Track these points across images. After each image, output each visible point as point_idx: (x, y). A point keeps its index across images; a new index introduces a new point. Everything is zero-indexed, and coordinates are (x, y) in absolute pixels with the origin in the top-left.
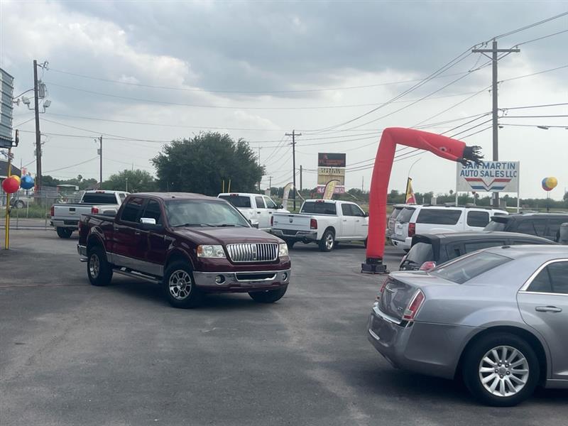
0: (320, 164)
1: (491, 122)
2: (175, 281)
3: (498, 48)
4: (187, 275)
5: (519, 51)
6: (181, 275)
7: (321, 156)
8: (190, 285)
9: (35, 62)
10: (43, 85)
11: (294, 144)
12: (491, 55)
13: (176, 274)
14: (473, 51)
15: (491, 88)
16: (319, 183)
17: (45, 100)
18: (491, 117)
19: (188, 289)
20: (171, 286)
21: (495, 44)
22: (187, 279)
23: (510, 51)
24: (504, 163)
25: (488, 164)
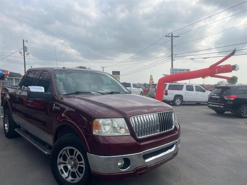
0: (113, 74)
1: (171, 59)
2: (65, 158)
3: (173, 35)
4: (79, 153)
5: (179, 37)
6: (72, 152)
7: (113, 72)
8: (83, 166)
9: (23, 40)
10: (26, 48)
12: (171, 37)
13: (66, 150)
14: (166, 36)
15: (171, 48)
17: (27, 52)
18: (171, 57)
19: (80, 169)
20: (60, 164)
21: (172, 34)
22: (79, 158)
23: (177, 37)
24: (185, 69)
25: (180, 70)
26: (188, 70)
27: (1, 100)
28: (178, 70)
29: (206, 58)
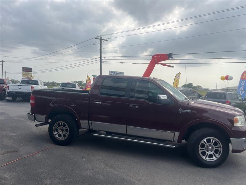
0: (23, 71)
3: (102, 39)
4: (215, 140)
5: (107, 40)
7: (23, 68)
11: (2, 64)
12: (100, 40)
14: (96, 38)
15: (100, 50)
16: (23, 77)
18: (100, 59)
21: (101, 37)
23: (105, 40)
24: (121, 72)
25: (117, 73)
26: (123, 73)
27: (31, 106)
28: (115, 73)
29: (135, 63)
